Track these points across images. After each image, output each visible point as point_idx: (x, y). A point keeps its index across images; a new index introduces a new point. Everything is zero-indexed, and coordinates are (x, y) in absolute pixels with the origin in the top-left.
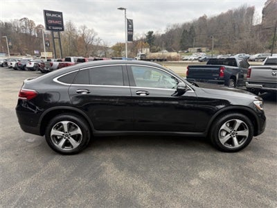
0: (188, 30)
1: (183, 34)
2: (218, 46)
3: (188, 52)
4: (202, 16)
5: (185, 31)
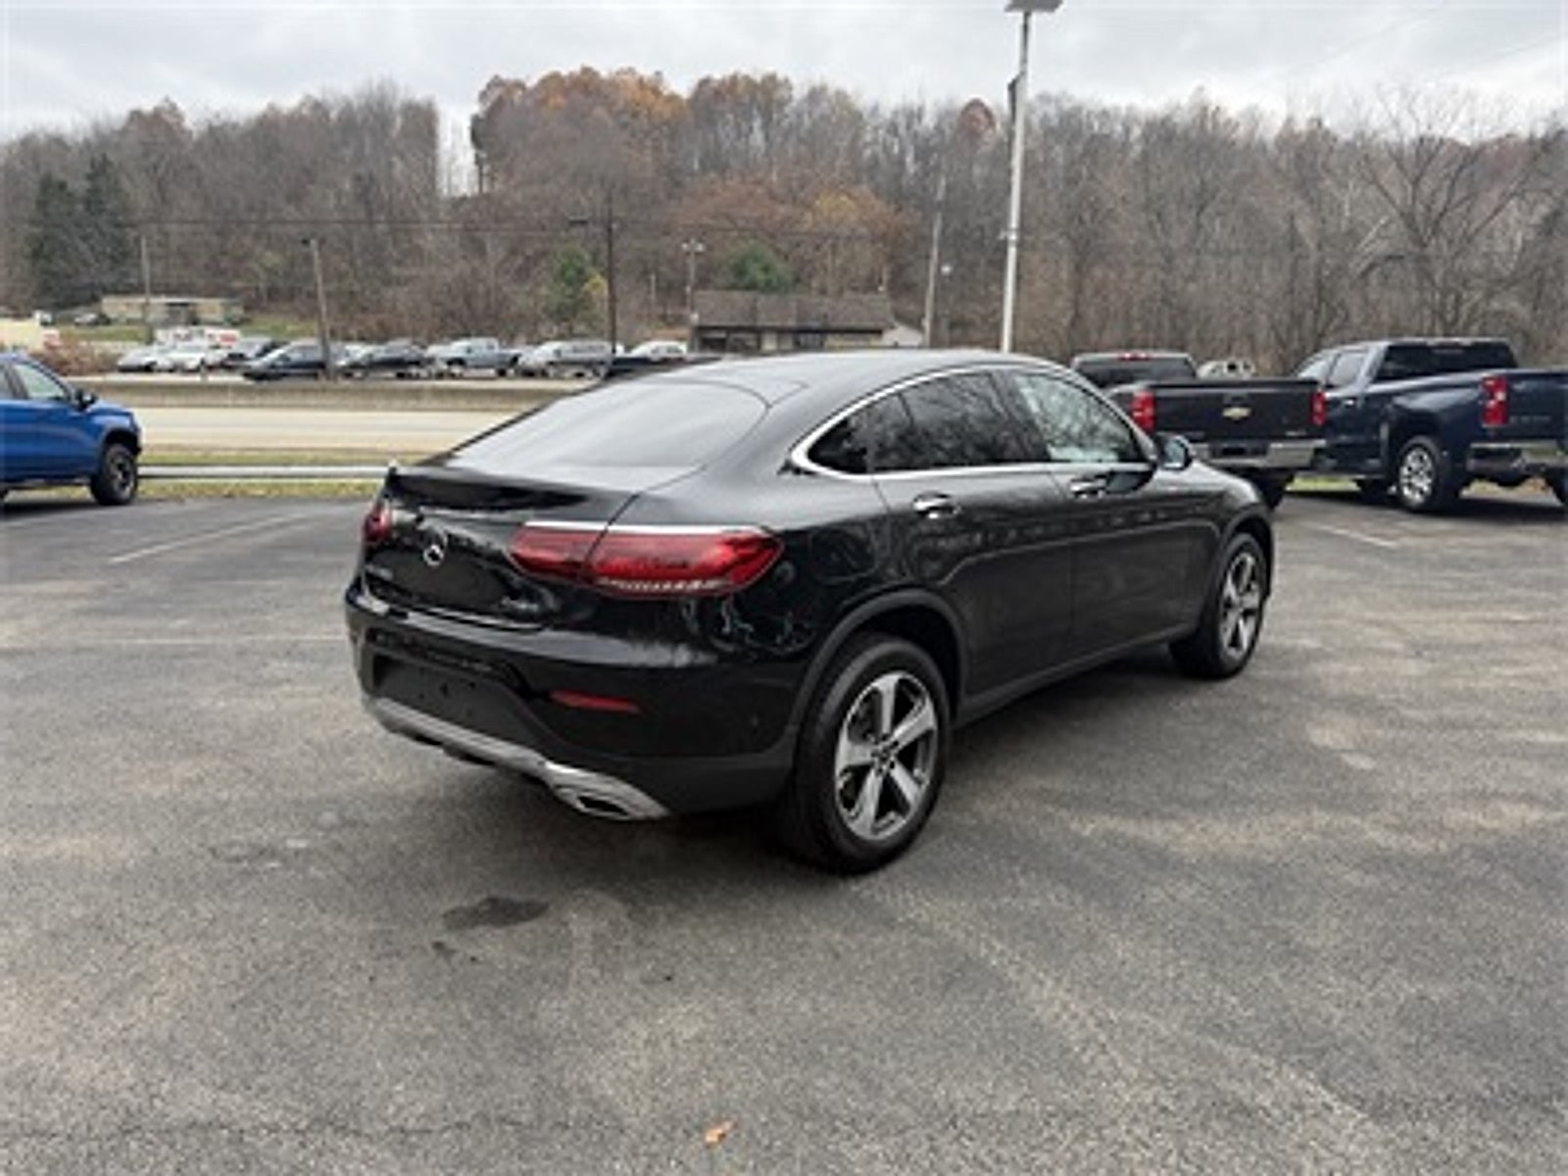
0: (79, 186)
1: (42, 204)
2: (291, 296)
3: (104, 320)
4: (148, 106)
5: (52, 189)
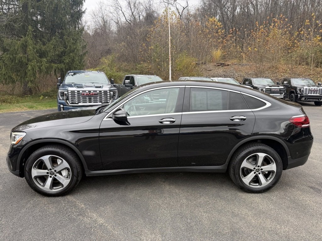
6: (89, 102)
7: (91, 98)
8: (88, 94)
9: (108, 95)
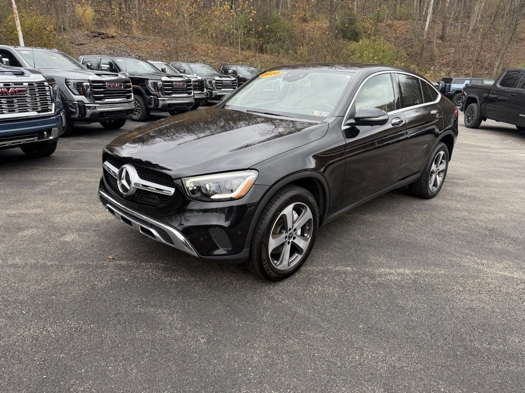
6: (9, 111)
7: (12, 102)
8: (6, 90)
9: (48, 93)
